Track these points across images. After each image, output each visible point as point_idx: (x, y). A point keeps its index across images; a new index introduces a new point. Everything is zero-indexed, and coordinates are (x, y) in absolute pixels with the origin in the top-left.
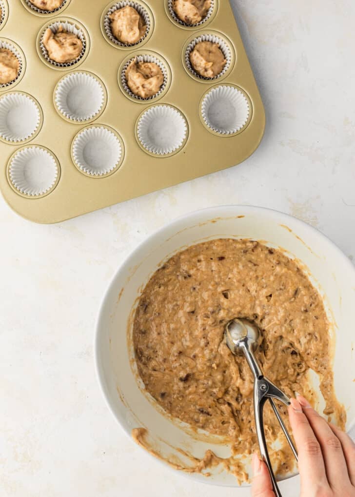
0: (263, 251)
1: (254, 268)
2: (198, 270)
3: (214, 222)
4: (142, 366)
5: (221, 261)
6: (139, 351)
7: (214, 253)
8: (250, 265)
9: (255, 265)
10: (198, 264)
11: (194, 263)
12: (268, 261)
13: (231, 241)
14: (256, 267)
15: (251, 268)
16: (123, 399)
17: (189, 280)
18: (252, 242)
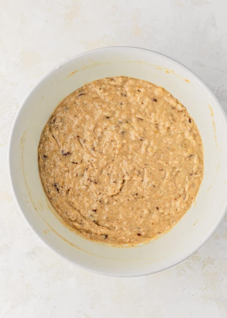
0: (185, 117)
1: (172, 121)
2: (134, 95)
3: (168, 72)
4: (48, 129)
5: (153, 102)
6: (54, 118)
7: (152, 93)
8: (170, 118)
9: (173, 120)
10: (137, 92)
11: (135, 90)
12: (184, 124)
13: (169, 95)
14: (173, 121)
15: (169, 120)
16: (23, 142)
17: (124, 97)
18: (183, 106)
